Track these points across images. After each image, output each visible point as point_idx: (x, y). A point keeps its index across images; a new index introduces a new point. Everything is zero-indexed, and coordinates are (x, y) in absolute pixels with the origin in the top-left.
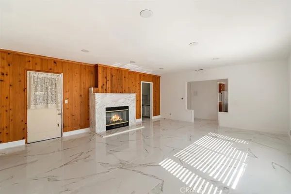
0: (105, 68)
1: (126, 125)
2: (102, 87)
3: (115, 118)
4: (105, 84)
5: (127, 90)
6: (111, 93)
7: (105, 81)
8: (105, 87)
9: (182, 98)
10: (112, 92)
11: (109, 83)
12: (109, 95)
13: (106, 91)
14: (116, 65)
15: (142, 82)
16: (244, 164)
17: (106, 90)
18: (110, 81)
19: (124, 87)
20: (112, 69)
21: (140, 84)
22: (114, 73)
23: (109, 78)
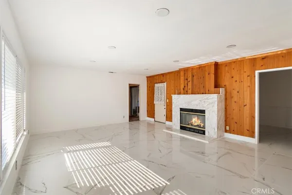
0: (186, 70)
1: (202, 132)
2: (184, 89)
3: (195, 121)
4: (186, 85)
6: (192, 94)
7: (186, 82)
8: (186, 88)
12: (182, 96)
15: (257, 72)
16: (71, 170)
17: (187, 91)
18: (190, 82)
19: (207, 86)
21: (251, 76)
22: (195, 72)
23: (190, 79)
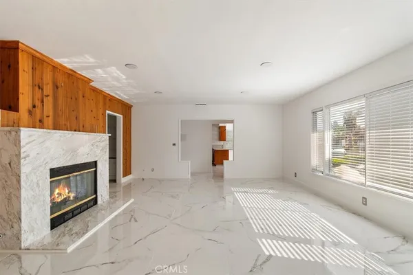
0: (38, 61)
1: (92, 203)
2: (30, 112)
5: (87, 125)
7: (38, 95)
8: (38, 111)
9: (174, 144)
10: (56, 127)
11: (49, 102)
13: (41, 124)
14: (67, 62)
15: (107, 112)
17: (40, 121)
18: (50, 99)
19: (81, 117)
20: (56, 68)
21: (104, 114)
22: (61, 80)
23: (48, 89)
